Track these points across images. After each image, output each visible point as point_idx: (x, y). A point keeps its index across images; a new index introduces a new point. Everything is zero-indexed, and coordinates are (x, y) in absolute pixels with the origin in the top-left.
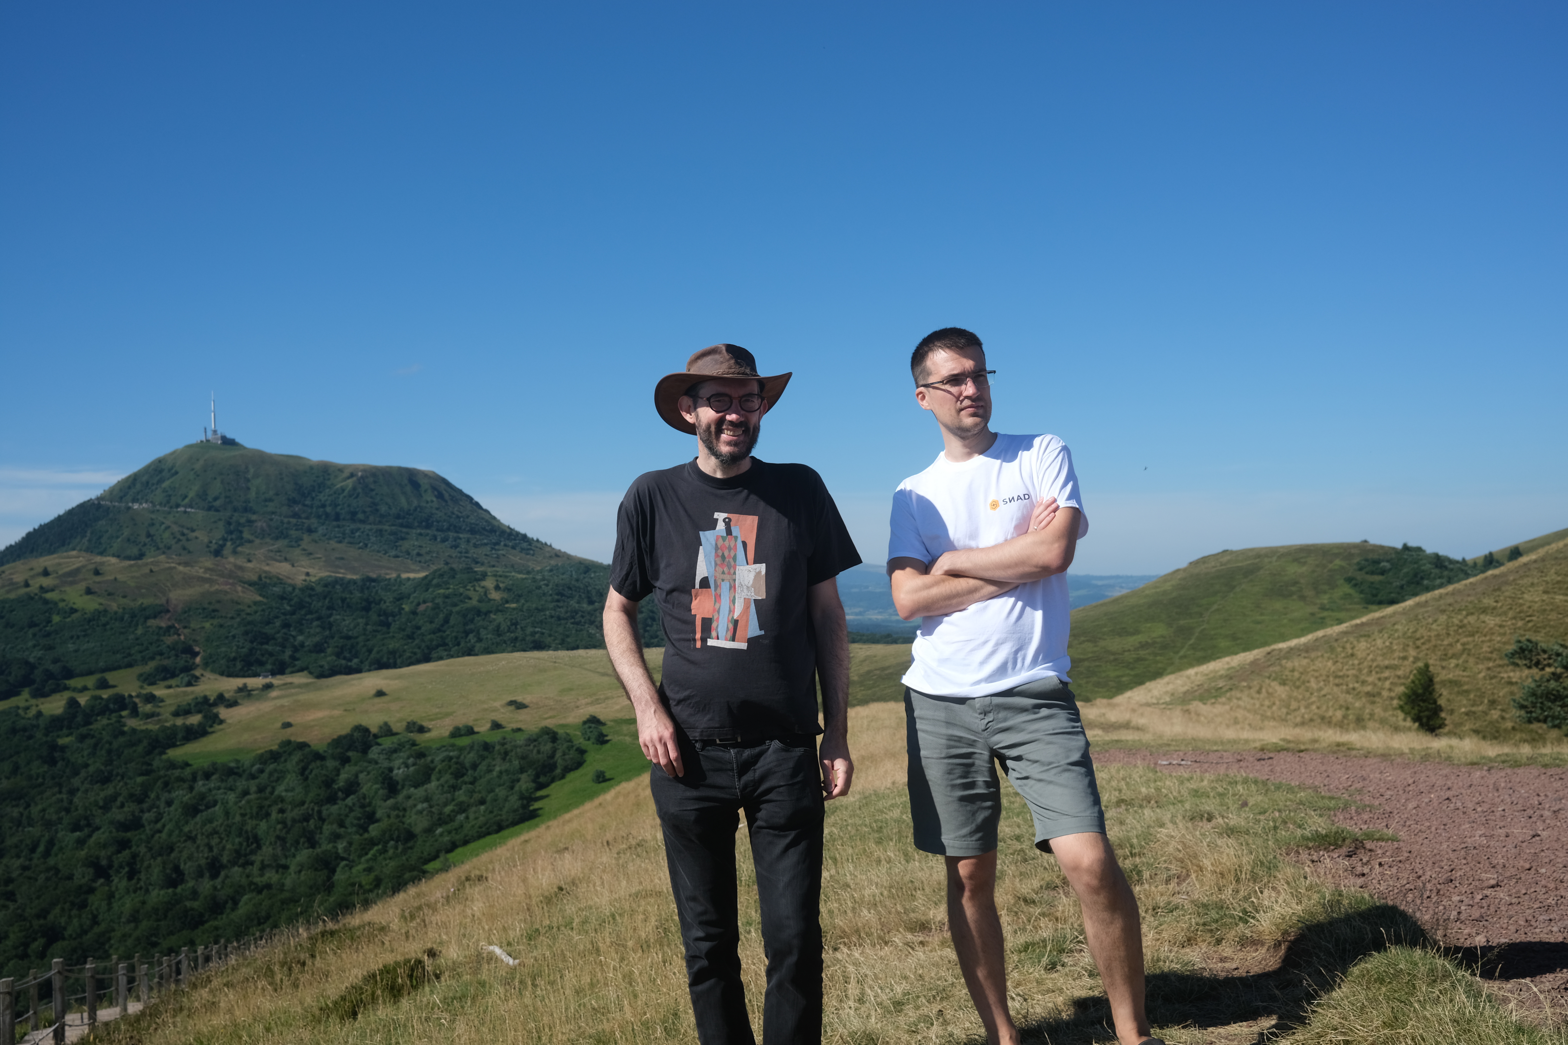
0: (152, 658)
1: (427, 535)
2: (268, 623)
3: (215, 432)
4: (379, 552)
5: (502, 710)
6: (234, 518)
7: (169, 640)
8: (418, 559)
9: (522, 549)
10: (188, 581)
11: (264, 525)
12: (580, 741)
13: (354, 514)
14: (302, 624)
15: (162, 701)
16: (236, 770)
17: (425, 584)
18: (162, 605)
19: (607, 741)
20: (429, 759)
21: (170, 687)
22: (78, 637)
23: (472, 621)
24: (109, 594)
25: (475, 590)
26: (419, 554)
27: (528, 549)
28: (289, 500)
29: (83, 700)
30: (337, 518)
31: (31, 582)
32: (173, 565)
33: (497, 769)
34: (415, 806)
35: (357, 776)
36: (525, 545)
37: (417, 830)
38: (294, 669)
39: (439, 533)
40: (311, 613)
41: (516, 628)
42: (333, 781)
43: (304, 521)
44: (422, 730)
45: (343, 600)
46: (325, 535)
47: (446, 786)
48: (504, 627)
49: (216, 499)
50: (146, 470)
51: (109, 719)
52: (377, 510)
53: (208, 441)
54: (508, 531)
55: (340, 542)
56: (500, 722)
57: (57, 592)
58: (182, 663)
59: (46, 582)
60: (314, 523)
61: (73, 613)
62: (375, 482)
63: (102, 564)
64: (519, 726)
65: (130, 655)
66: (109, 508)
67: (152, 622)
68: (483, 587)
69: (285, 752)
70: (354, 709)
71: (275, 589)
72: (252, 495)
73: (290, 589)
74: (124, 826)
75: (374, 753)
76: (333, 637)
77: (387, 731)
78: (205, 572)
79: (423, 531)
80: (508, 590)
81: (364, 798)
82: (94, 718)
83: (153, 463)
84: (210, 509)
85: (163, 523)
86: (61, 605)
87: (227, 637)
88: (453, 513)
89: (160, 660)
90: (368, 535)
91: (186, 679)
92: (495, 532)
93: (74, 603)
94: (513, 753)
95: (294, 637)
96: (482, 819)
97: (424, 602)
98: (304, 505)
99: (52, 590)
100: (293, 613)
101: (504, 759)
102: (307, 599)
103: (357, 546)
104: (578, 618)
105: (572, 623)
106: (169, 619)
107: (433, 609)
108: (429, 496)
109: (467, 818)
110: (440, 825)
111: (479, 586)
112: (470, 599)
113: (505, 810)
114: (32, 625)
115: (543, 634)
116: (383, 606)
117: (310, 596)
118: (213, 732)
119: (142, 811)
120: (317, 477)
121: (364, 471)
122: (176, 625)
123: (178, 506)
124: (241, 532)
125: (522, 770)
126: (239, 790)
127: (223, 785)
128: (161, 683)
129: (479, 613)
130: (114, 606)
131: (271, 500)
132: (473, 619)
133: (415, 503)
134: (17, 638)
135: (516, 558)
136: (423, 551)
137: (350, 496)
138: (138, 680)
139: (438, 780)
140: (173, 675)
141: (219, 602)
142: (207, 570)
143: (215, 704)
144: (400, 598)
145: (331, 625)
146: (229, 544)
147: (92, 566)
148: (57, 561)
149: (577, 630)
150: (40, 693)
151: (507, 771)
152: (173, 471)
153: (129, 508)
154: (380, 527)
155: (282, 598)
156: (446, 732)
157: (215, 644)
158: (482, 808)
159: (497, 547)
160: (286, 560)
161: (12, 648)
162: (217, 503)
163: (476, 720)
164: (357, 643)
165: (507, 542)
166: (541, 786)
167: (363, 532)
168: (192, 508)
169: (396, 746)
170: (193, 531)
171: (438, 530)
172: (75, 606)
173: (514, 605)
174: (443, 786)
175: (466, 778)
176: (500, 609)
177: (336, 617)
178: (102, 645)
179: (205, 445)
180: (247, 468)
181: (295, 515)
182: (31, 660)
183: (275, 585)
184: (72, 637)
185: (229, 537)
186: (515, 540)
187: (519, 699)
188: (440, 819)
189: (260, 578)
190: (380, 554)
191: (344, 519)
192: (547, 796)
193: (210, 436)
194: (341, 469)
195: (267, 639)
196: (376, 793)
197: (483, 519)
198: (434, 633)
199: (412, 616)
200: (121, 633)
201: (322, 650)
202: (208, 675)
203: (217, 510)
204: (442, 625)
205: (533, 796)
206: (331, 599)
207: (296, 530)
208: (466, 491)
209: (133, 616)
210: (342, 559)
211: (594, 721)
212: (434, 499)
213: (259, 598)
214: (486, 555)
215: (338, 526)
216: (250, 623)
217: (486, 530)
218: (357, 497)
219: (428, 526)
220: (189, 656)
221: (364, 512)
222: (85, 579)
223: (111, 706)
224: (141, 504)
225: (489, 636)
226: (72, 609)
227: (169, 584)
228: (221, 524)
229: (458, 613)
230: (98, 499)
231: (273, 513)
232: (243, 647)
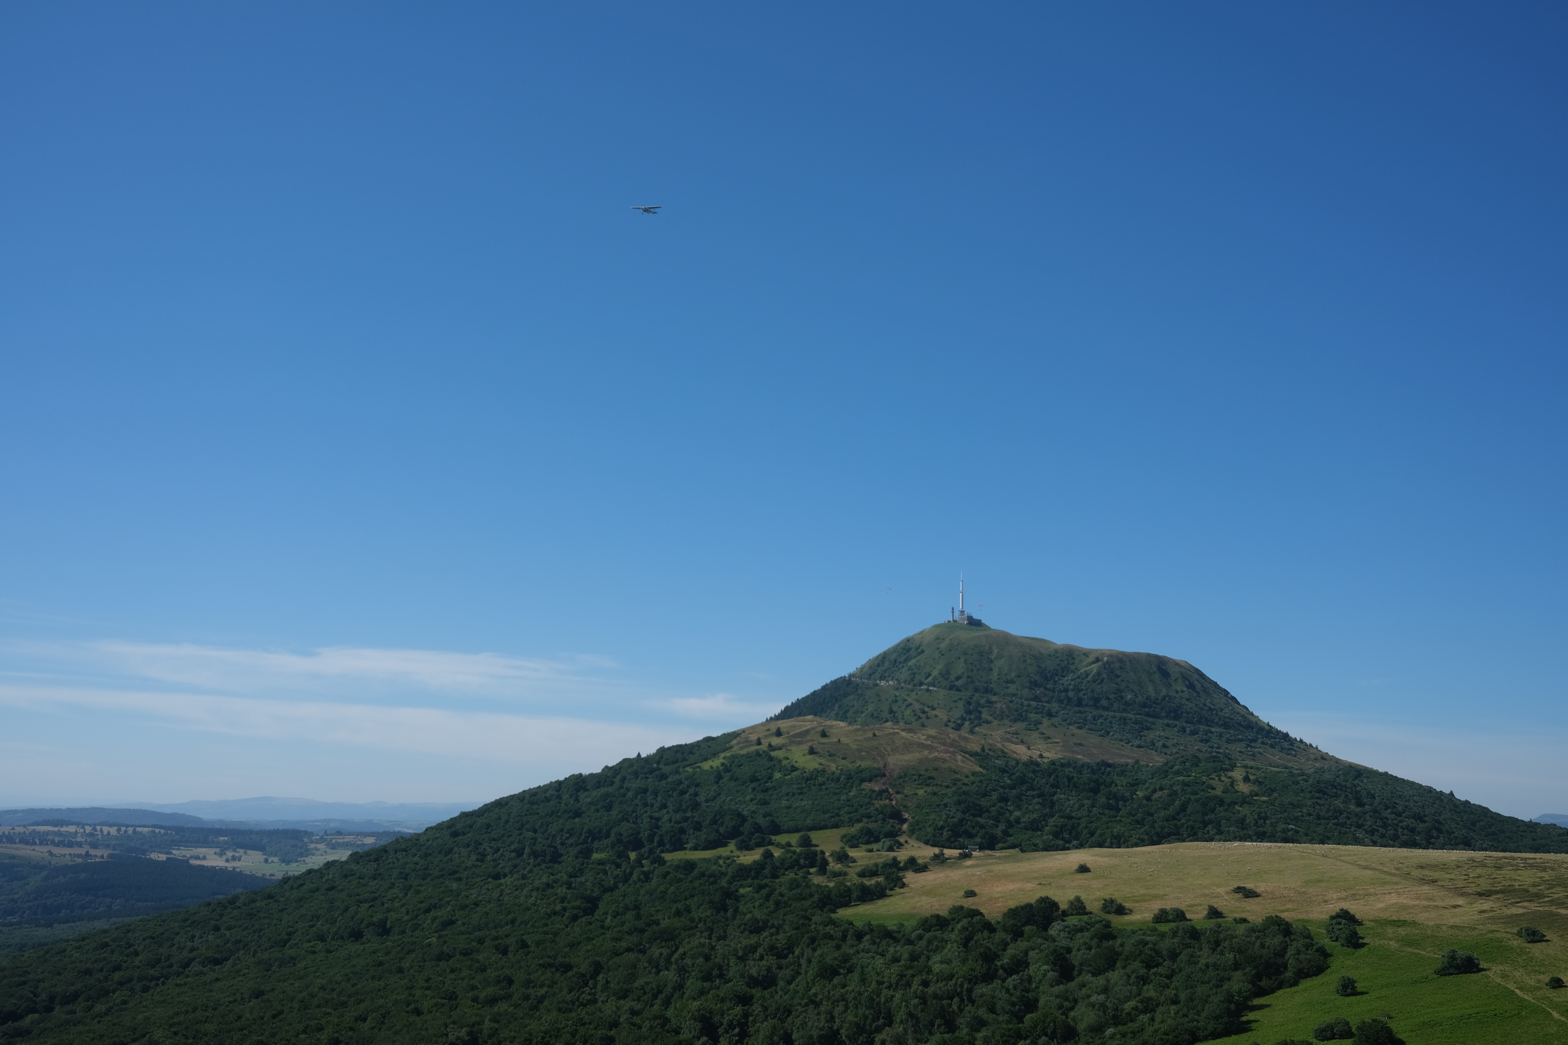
0: (859, 821)
1: (1175, 726)
2: (984, 795)
3: (962, 612)
4: (1121, 740)
5: (1226, 897)
6: (975, 698)
7: (878, 804)
8: (1163, 750)
9: (1282, 749)
10: (908, 746)
11: (1004, 706)
12: (1326, 942)
13: (1097, 700)
14: (1021, 800)
15: (854, 861)
16: (895, 935)
17: (1164, 771)
18: (879, 769)
19: (1363, 945)
20: (1119, 941)
21: (871, 851)
22: (794, 795)
23: (1213, 811)
24: (830, 756)
25: (1220, 780)
26: (1164, 746)
27: (1289, 749)
28: (1030, 682)
29: (777, 853)
30: (1079, 703)
31: (762, 741)
32: (897, 731)
33: (1203, 961)
34: (1089, 997)
35: (1026, 954)
36: (1286, 745)
37: (1081, 1027)
38: (1004, 845)
39: (1189, 725)
40: (1033, 789)
41: (1265, 823)
42: (997, 956)
43: (1045, 704)
44: (1121, 910)
45: (1070, 779)
46: (1066, 720)
47: (1133, 976)
48: (1250, 820)
49: (958, 678)
50: (895, 649)
51: (796, 874)
52: (1122, 697)
53: (955, 621)
54: (1267, 728)
55: (1080, 728)
56: (1219, 909)
57: (784, 750)
58: (888, 828)
59: (776, 741)
60: (1055, 707)
61: (793, 771)
62: (1121, 668)
63: (831, 727)
64: (1244, 915)
65: (838, 815)
66: (858, 685)
67: (866, 785)
68: (1230, 777)
69: (954, 919)
70: (1050, 884)
71: (997, 761)
72: (994, 676)
73: (1014, 763)
74: (753, 982)
75: (1055, 929)
76: (1053, 816)
77: (1078, 907)
78: (927, 740)
79: (1170, 722)
80: (1258, 782)
81: (1030, 979)
82: (782, 871)
83: (902, 642)
84: (951, 688)
85: (906, 700)
86: (784, 762)
87: (938, 806)
88: (1205, 705)
89: (867, 823)
90: (1111, 722)
91: (888, 844)
92: (1252, 728)
93: (796, 762)
94: (1226, 944)
95: (1011, 812)
96: (1170, 1021)
97: (1161, 789)
98: (1046, 688)
99: (780, 749)
100: (1013, 787)
101: (1214, 950)
102: (1031, 775)
103: (1099, 733)
104: (1342, 819)
105: (1334, 824)
106: (884, 784)
107: (1169, 795)
108: (1180, 686)
109: (1153, 1019)
110: (1116, 1025)
111: (1226, 776)
112: (1214, 789)
113: (1204, 1014)
114: (754, 779)
115: (1298, 832)
116: (1114, 789)
117: (1034, 772)
118: (891, 896)
119: (780, 968)
120: (1061, 661)
121: (1111, 656)
122: (890, 790)
123: (921, 684)
124: (980, 713)
125: (1236, 966)
126: (889, 956)
127: (873, 948)
128: (863, 846)
129: (1221, 802)
130: (833, 767)
131: (1012, 682)
132: (1214, 809)
133: (1164, 692)
134: (738, 791)
135: (1276, 757)
136: (1170, 743)
137: (1094, 681)
138: (841, 841)
139: (1124, 967)
140: (877, 840)
141: (936, 769)
142: (930, 737)
143: (905, 869)
144: (1135, 785)
145: (1053, 804)
146: (967, 723)
147: (820, 729)
148: (792, 723)
149: (1340, 833)
150: (745, 846)
151: (1216, 966)
152: (920, 650)
153: (876, 685)
154: (1124, 715)
155: (1003, 771)
156: (1148, 916)
157: (925, 811)
158: (1173, 1008)
159: (1253, 744)
160: (1022, 742)
161: (731, 800)
162: (959, 683)
163: (1189, 906)
164: (1079, 824)
165: (1266, 740)
166: (1263, 992)
167: (1105, 720)
168: (934, 686)
169: (1083, 924)
170: (933, 709)
171: (1187, 722)
172: (796, 765)
173: (1264, 798)
174: (1129, 977)
175: (1160, 970)
176: (1245, 800)
177: (1060, 796)
178: (813, 803)
179: (952, 626)
180: (990, 648)
181: (1036, 698)
182: (745, 813)
183: (998, 758)
184: (788, 794)
185: (968, 717)
186: (1274, 738)
187: (1249, 886)
188: (1115, 1017)
189: (983, 749)
190: (1122, 743)
191: (1086, 705)
192: (1269, 1006)
193: (957, 616)
194: (1086, 653)
195: (980, 811)
196: (1045, 975)
197: (1238, 713)
198: (1167, 820)
199: (1145, 802)
200: (835, 794)
201: (1037, 829)
202: (913, 842)
203: (959, 690)
204: (1178, 814)
205: (1250, 1003)
206: (1057, 776)
207: (1036, 713)
208: (1222, 684)
209: (849, 777)
210: (1081, 745)
211: (1345, 916)
212: (1185, 689)
213: (978, 769)
214: (1240, 752)
215: (1080, 712)
216: (964, 793)
217: (1242, 726)
218: (1101, 683)
219: (1176, 718)
220: (897, 822)
221: (1108, 699)
222: (812, 740)
223: (802, 861)
224: (888, 681)
225: (1232, 829)
226: (793, 766)
227: (889, 749)
228: (961, 704)
229: (1197, 801)
230: (850, 676)
231: (1014, 695)
232: (953, 817)
